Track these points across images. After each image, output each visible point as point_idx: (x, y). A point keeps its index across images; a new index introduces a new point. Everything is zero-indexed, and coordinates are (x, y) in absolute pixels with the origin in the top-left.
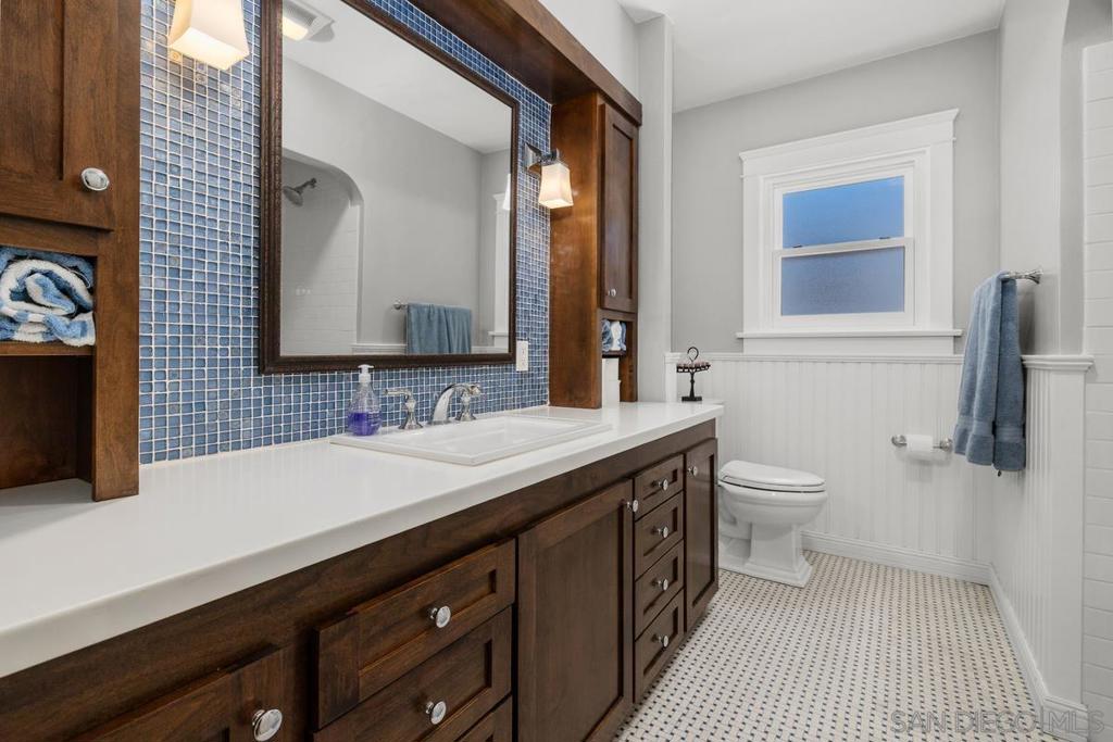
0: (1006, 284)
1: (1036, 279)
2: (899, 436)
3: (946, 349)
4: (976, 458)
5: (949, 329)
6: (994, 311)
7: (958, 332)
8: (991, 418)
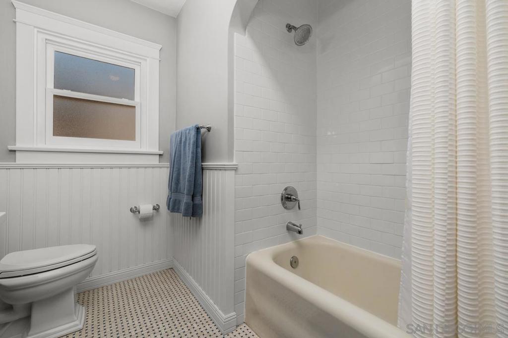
0: (198, 129)
1: (209, 129)
2: (133, 207)
3: (155, 161)
4: (185, 215)
5: (156, 150)
6: (194, 142)
7: (161, 152)
8: (192, 194)
